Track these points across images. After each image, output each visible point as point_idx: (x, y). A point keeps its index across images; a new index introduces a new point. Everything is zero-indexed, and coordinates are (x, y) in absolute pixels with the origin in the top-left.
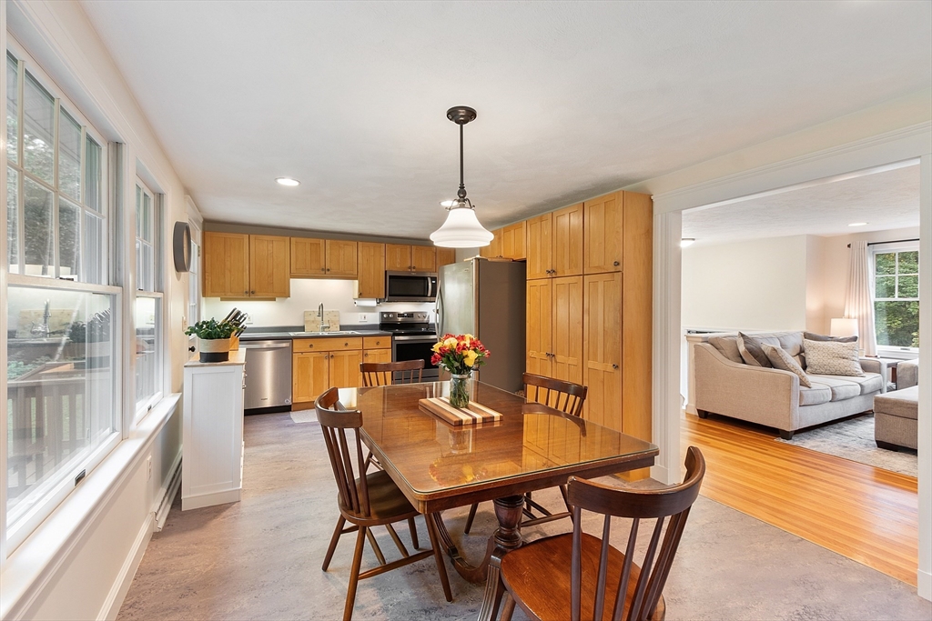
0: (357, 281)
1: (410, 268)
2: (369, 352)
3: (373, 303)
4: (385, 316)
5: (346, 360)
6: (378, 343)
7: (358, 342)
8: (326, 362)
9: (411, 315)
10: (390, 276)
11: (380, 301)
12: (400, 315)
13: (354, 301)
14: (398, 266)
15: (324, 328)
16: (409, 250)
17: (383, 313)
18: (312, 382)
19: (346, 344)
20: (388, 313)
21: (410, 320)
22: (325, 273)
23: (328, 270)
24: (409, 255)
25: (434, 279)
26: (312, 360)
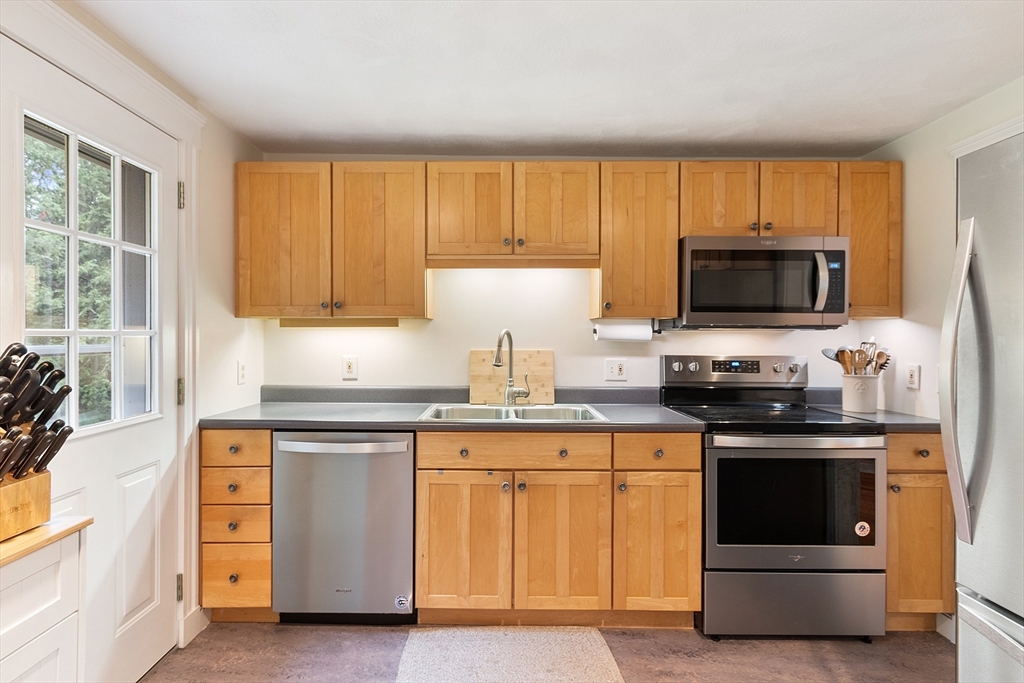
0: (597, 273)
1: (756, 227)
2: (632, 478)
3: (642, 331)
4: (676, 366)
5: (563, 501)
6: (659, 454)
7: (598, 446)
8: (505, 500)
9: (751, 365)
10: (696, 254)
11: (661, 326)
12: (718, 365)
13: (592, 326)
14: (718, 224)
15: (514, 397)
16: (751, 175)
17: (669, 360)
18: (465, 553)
19: (563, 453)
20: (685, 360)
21: (749, 379)
22: (513, 251)
23: (521, 242)
24: (751, 191)
25: (836, 256)
26: (466, 492)
